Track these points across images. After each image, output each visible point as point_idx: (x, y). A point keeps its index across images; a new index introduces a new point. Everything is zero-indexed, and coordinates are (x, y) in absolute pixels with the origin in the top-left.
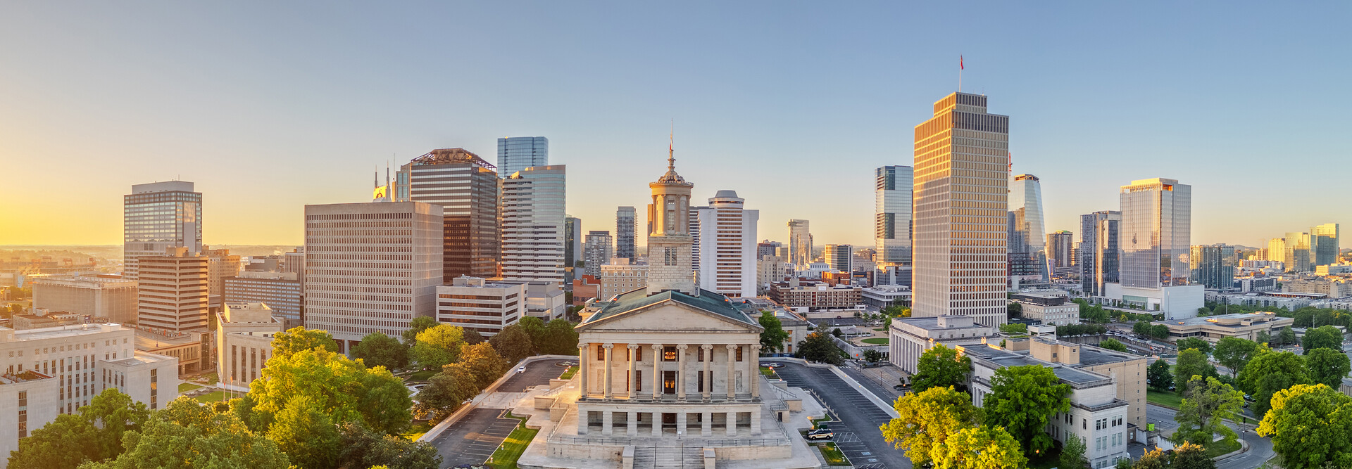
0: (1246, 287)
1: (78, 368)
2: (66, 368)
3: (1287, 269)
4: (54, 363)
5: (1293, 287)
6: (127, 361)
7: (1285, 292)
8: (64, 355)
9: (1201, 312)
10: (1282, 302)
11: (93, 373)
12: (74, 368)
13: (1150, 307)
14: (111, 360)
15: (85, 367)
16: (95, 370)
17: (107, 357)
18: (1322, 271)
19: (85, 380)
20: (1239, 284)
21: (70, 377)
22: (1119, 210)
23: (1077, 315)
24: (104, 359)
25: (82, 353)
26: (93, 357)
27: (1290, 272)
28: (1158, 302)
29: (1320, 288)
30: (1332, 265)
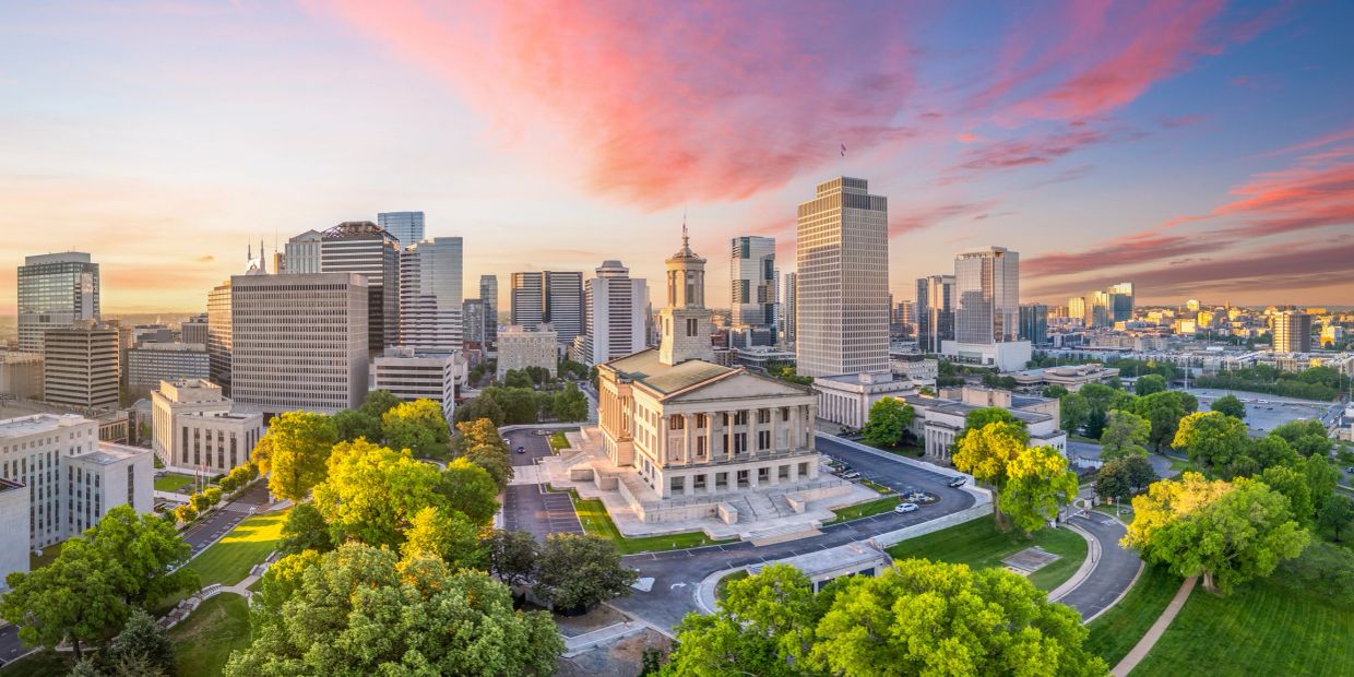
0: (1058, 342)
1: (41, 467)
2: (28, 468)
3: (1088, 326)
4: (15, 464)
5: (1100, 341)
6: (92, 455)
7: (1093, 346)
8: (27, 453)
9: (1029, 366)
10: (1096, 355)
11: (57, 471)
12: (37, 467)
13: (985, 361)
14: (76, 455)
15: (49, 465)
16: (60, 468)
17: (72, 452)
18: (1120, 326)
19: (49, 480)
20: (1052, 340)
21: (32, 478)
22: (953, 274)
23: (936, 370)
24: (68, 454)
25: (45, 449)
26: (57, 453)
27: (1090, 328)
28: (992, 356)
29: (1125, 342)
30: (1129, 321)
